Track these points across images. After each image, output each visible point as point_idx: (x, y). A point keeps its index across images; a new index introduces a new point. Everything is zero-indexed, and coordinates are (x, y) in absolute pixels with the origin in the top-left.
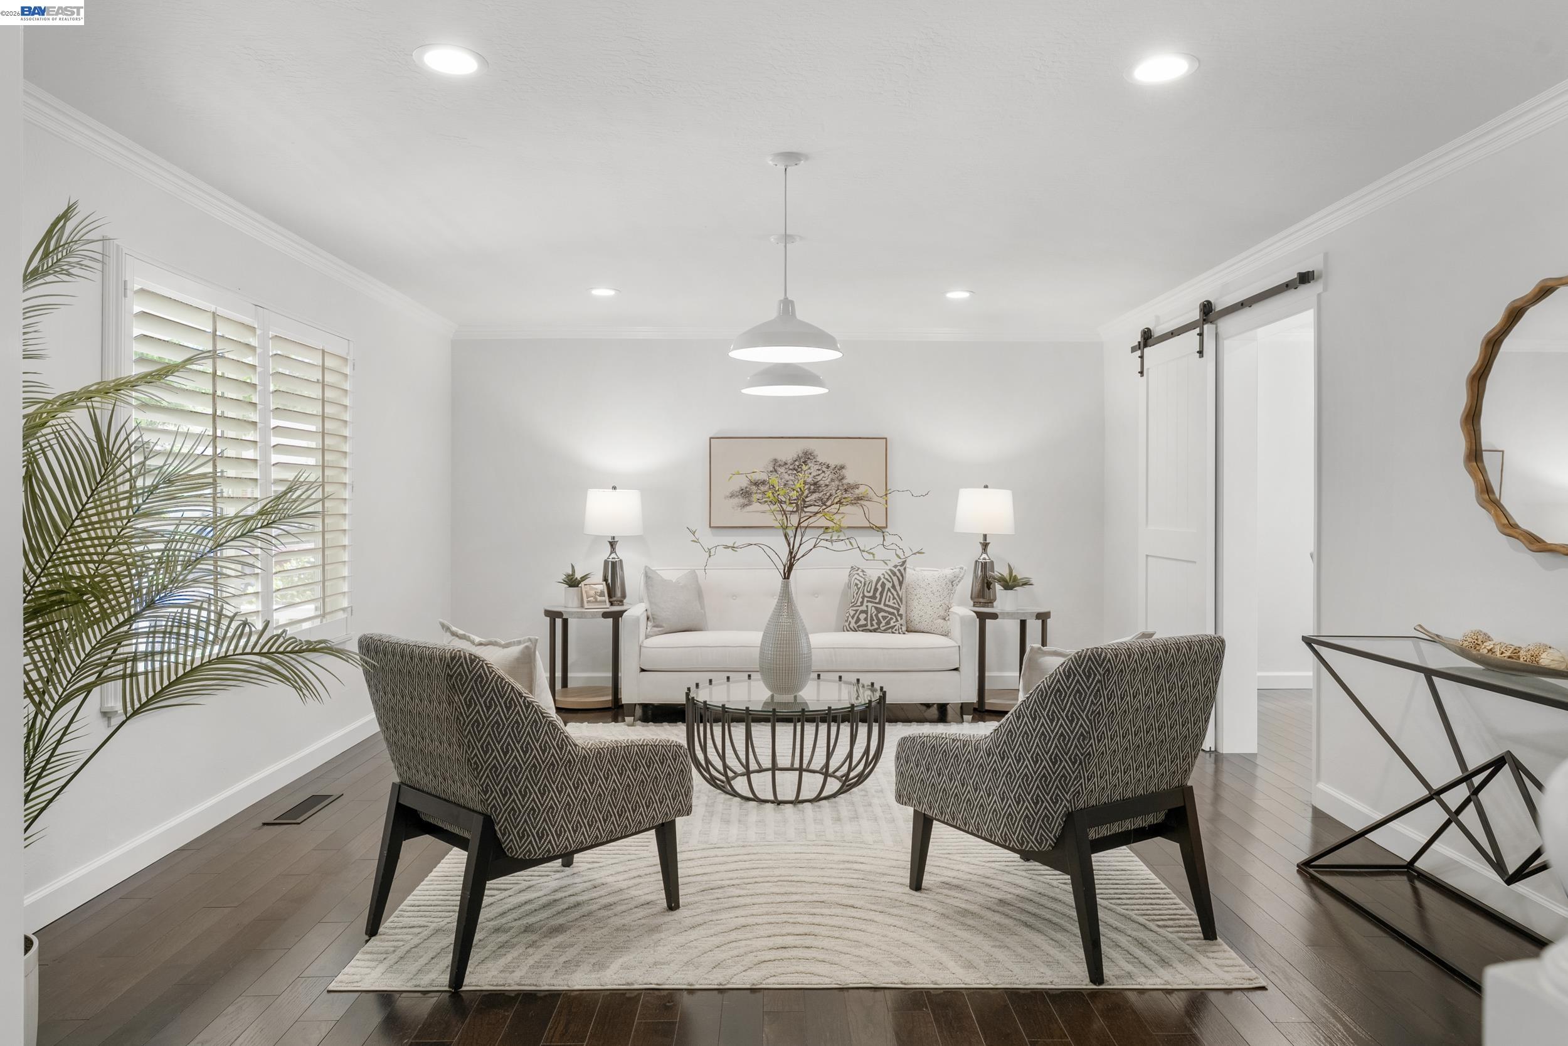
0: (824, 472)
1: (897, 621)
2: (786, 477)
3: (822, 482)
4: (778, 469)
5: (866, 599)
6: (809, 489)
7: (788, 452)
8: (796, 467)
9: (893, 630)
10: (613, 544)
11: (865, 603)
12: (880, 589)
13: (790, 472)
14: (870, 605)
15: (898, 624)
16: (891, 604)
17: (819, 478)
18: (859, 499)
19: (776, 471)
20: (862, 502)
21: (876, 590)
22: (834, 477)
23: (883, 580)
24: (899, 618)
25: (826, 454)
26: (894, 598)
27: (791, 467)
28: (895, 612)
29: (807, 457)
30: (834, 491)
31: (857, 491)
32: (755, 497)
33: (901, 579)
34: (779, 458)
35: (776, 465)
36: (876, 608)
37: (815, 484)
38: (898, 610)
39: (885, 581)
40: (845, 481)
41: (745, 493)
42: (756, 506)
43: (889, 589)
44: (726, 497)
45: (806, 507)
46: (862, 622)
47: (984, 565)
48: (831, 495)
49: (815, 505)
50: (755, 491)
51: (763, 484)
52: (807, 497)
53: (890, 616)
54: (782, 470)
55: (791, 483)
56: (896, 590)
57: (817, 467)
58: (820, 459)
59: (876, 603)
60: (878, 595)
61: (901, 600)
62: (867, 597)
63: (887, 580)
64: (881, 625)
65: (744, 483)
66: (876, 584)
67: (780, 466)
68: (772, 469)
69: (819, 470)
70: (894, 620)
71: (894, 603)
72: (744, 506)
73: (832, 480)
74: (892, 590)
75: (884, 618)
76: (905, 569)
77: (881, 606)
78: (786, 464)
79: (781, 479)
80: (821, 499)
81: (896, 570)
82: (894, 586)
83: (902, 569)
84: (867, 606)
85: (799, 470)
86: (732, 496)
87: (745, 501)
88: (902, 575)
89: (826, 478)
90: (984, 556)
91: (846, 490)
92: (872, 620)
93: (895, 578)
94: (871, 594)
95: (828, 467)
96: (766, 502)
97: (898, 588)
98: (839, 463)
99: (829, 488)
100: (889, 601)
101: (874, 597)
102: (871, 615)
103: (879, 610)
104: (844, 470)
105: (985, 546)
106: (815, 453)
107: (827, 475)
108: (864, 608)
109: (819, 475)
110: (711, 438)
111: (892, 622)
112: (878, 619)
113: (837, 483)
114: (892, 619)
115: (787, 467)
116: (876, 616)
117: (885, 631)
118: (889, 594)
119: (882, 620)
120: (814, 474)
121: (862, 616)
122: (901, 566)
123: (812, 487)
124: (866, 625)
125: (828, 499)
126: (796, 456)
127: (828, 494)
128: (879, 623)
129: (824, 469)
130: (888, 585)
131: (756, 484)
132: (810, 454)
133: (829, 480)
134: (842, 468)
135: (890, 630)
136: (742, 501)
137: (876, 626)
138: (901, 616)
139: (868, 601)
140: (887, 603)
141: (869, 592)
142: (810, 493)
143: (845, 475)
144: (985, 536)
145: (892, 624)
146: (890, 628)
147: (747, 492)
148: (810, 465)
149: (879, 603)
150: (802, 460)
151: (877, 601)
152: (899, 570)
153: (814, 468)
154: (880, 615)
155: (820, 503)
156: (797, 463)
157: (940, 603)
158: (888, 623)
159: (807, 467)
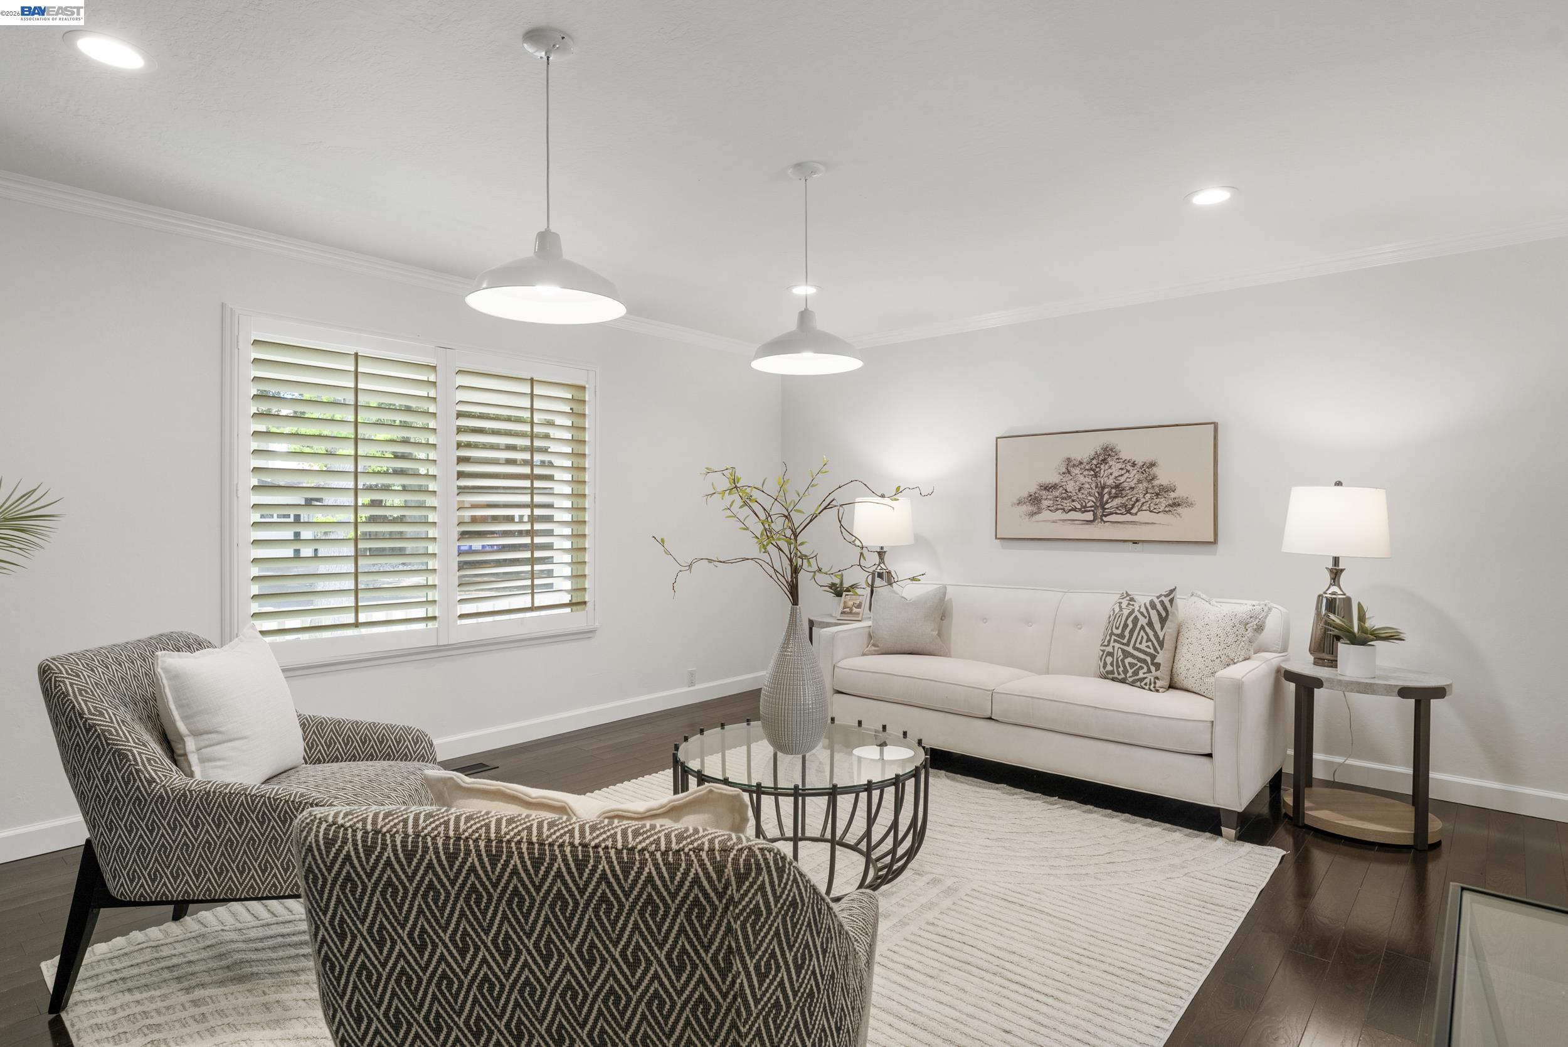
0: (1128, 471)
1: (1149, 671)
2: (1082, 478)
3: (1125, 484)
4: (1072, 469)
5: (1113, 637)
6: (1110, 493)
7: (1085, 449)
8: (1094, 466)
9: (1142, 684)
10: (881, 554)
11: (1112, 644)
12: (1130, 626)
13: (1086, 473)
14: (1117, 645)
15: (1150, 677)
16: (1143, 647)
17: (1122, 479)
18: (1175, 505)
19: (1069, 472)
20: (1179, 510)
21: (1126, 626)
22: (1142, 477)
23: (1136, 613)
24: (1153, 668)
25: (1132, 448)
26: (1149, 640)
27: (1087, 467)
28: (1148, 659)
29: (1106, 454)
30: (1141, 496)
31: (1173, 495)
32: (1045, 503)
33: (1164, 614)
34: (1073, 457)
35: (1070, 465)
36: (1123, 651)
37: (1117, 486)
38: (1153, 657)
39: (1139, 616)
40: (1156, 482)
41: (1034, 500)
42: (1046, 515)
43: (1142, 627)
44: (1013, 504)
45: (1106, 516)
46: (1109, 668)
47: (1331, 605)
48: (1137, 500)
49: (1116, 513)
50: (1044, 497)
51: (1055, 488)
52: (1107, 503)
53: (1139, 664)
54: (1077, 471)
55: (1087, 486)
56: (1153, 629)
57: (1120, 466)
58: (1124, 455)
59: (1123, 644)
60: (1127, 634)
61: (1161, 644)
62: (1115, 635)
63: (1142, 614)
64: (1128, 675)
65: (1033, 489)
66: (1127, 619)
67: (1074, 466)
68: (1064, 470)
69: (1121, 469)
70: (1145, 669)
71: (1148, 647)
72: (1033, 514)
73: (1140, 482)
74: (1147, 629)
75: (1132, 665)
76: (1171, 601)
77: (1130, 649)
78: (1081, 463)
79: (1076, 482)
80: (1124, 506)
81: (1157, 602)
82: (1150, 624)
83: (1166, 600)
84: (1113, 647)
85: (1098, 470)
86: (1020, 503)
87: (1034, 509)
88: (1165, 609)
89: (1131, 478)
90: (1334, 589)
91: (1157, 494)
92: (1118, 667)
93: (1153, 613)
94: (1119, 632)
95: (1134, 465)
96: (1057, 509)
97: (1157, 626)
98: (1148, 458)
99: (1135, 491)
100: (1140, 643)
101: (1122, 636)
102: (1117, 659)
103: (1126, 654)
104: (1155, 469)
105: (1336, 574)
106: (1118, 448)
107: (1132, 475)
108: (1110, 649)
109: (1122, 475)
110: (997, 438)
111: (1141, 672)
112: (1124, 666)
113: (1145, 484)
114: (1142, 668)
115: (1082, 466)
116: (1123, 661)
117: (1132, 684)
118: (1142, 633)
119: (1128, 668)
120: (1116, 474)
121: (1109, 659)
122: (1166, 596)
123: (1114, 491)
124: (1112, 672)
125: (1133, 506)
126: (1093, 453)
127: (1134, 499)
128: (1125, 671)
129: (1129, 468)
130: (1143, 621)
131: (1047, 488)
132: (1111, 450)
133: (1135, 481)
134: (1153, 465)
135: (1138, 684)
136: (1031, 508)
137: (1123, 676)
138: (1157, 666)
139: (1115, 641)
140: (1138, 645)
141: (1117, 628)
142: (1110, 498)
143: (1157, 474)
144: (1336, 560)
145: (1141, 675)
146: (1138, 680)
147: (1036, 498)
148: (1111, 463)
149: (1128, 644)
150: (1101, 458)
151: (1125, 641)
152: (1162, 603)
153: (1115, 467)
154: (1127, 661)
155: (1123, 511)
156: (1094, 462)
157: (1217, 654)
158: (1136, 673)
159: (1107, 467)
